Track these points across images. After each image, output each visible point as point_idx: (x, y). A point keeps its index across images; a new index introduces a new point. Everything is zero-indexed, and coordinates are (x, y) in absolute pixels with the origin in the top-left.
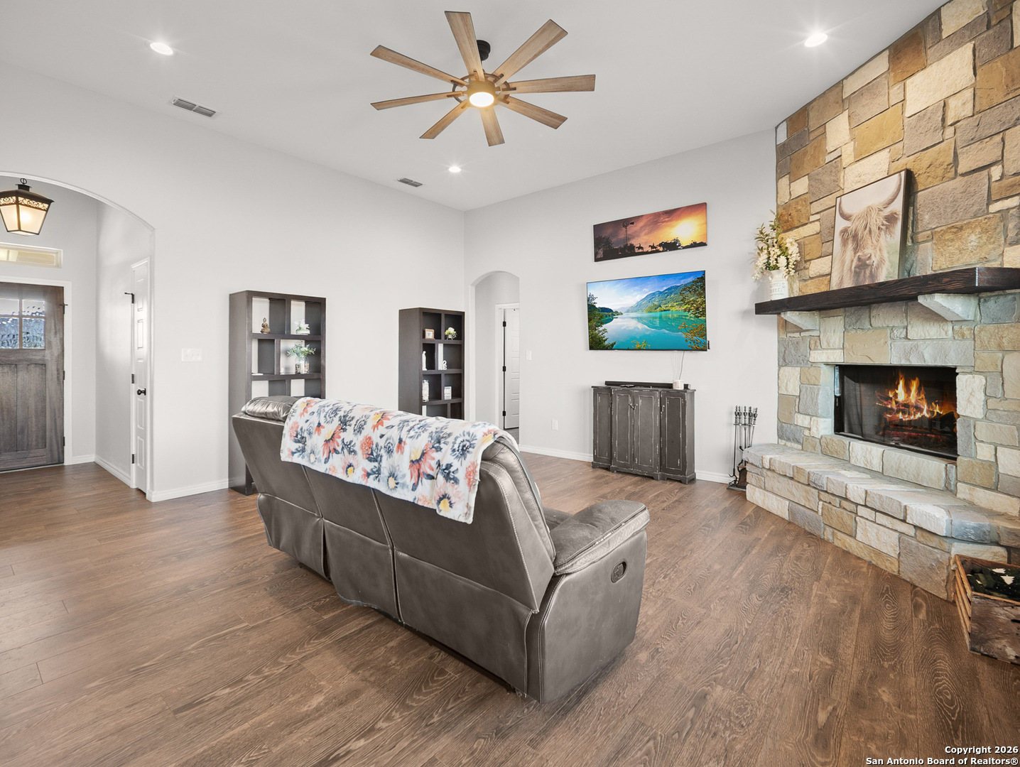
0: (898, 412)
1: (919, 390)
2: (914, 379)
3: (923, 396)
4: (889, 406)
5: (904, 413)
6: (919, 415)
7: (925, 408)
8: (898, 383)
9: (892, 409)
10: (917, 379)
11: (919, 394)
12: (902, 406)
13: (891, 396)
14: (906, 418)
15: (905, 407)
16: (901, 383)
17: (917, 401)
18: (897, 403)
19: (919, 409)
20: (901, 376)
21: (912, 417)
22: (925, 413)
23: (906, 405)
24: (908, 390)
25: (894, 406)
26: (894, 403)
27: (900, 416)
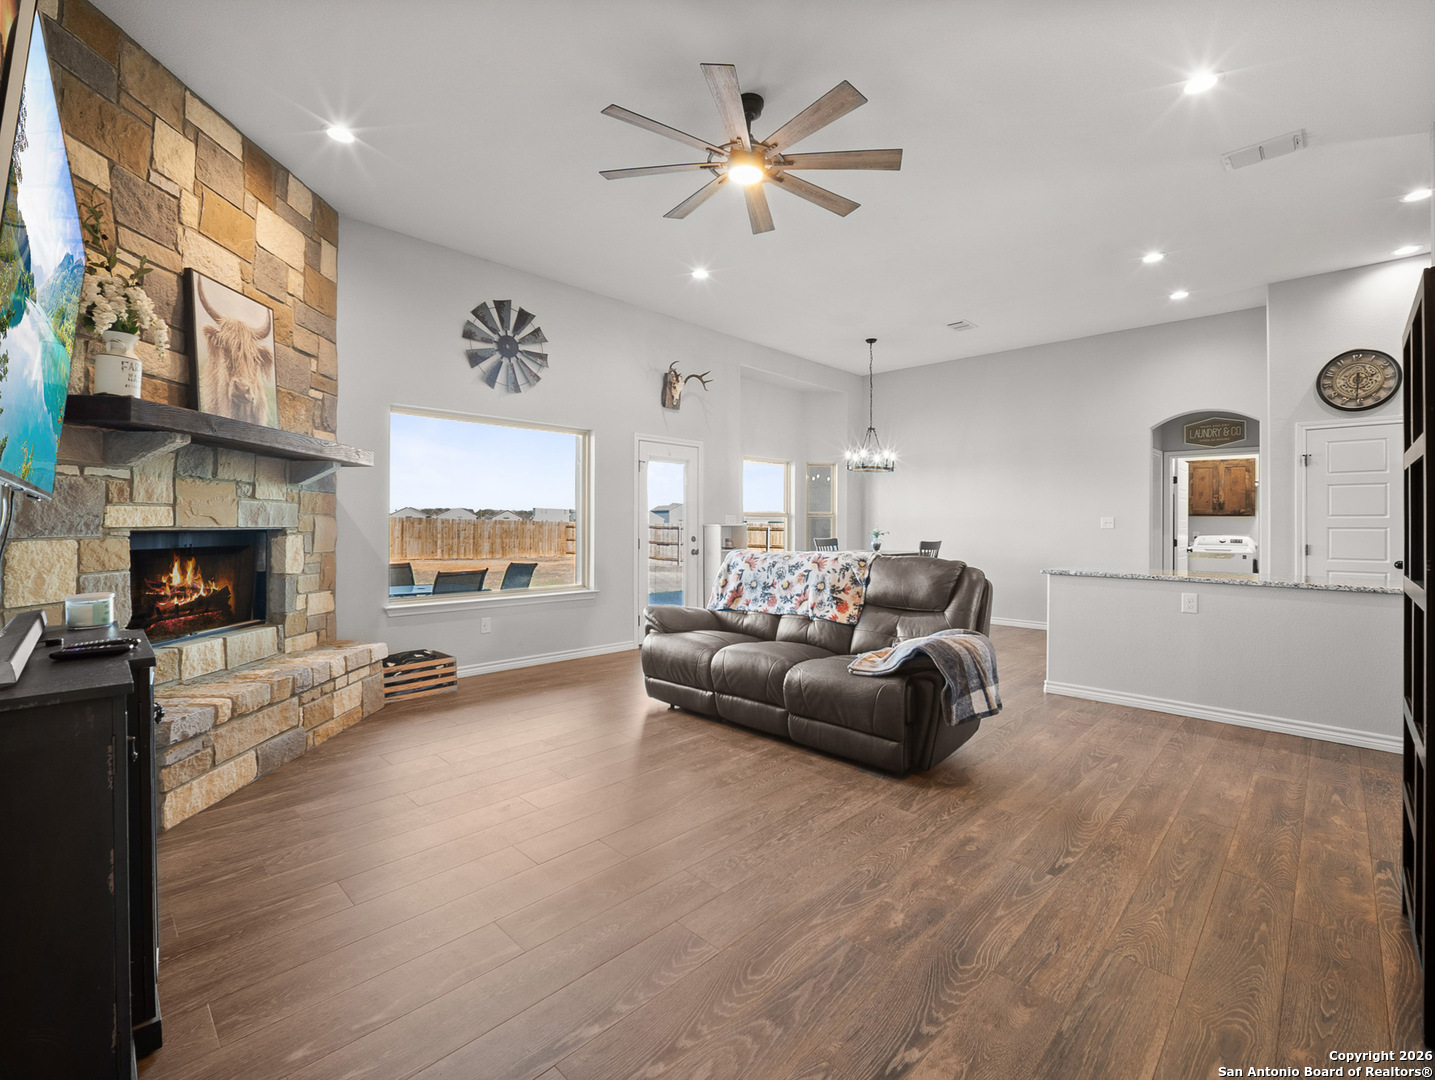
0: (172, 598)
1: (195, 570)
2: (190, 560)
3: (199, 575)
4: (163, 593)
5: (179, 597)
6: (195, 596)
7: (202, 587)
8: (173, 566)
9: (166, 596)
10: (193, 559)
11: (195, 574)
12: (178, 590)
13: (164, 581)
14: (182, 602)
15: (182, 591)
16: (176, 565)
17: (193, 582)
18: (171, 587)
19: (195, 590)
20: (176, 558)
21: (188, 600)
22: (202, 593)
23: (183, 589)
24: (183, 572)
25: (168, 592)
26: (168, 588)
27: (175, 601)
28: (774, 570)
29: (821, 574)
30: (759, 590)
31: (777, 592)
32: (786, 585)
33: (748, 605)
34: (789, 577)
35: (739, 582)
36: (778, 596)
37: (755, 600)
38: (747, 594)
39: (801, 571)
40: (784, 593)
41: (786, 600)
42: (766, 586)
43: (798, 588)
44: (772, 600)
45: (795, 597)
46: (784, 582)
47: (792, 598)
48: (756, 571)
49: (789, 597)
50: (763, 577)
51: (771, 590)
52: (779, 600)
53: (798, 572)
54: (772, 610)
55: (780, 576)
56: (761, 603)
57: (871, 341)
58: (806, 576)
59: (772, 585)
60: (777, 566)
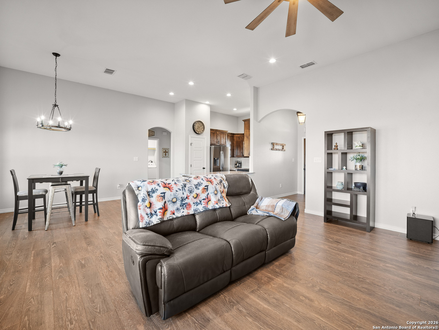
28: (187, 189)
29: (213, 186)
30: (179, 203)
31: (190, 201)
32: (195, 196)
33: (174, 214)
34: (196, 191)
35: (164, 201)
36: (192, 203)
37: (178, 209)
38: (171, 208)
39: (203, 186)
40: (195, 200)
41: (197, 204)
42: (183, 200)
43: (203, 196)
44: (188, 206)
45: (202, 201)
46: (194, 194)
47: (201, 202)
48: (174, 191)
49: (199, 202)
50: (180, 194)
51: (187, 201)
52: (192, 205)
53: (201, 188)
54: (191, 212)
55: (191, 192)
56: (182, 210)
57: (56, 55)
58: (206, 188)
59: (187, 198)
60: (187, 186)
